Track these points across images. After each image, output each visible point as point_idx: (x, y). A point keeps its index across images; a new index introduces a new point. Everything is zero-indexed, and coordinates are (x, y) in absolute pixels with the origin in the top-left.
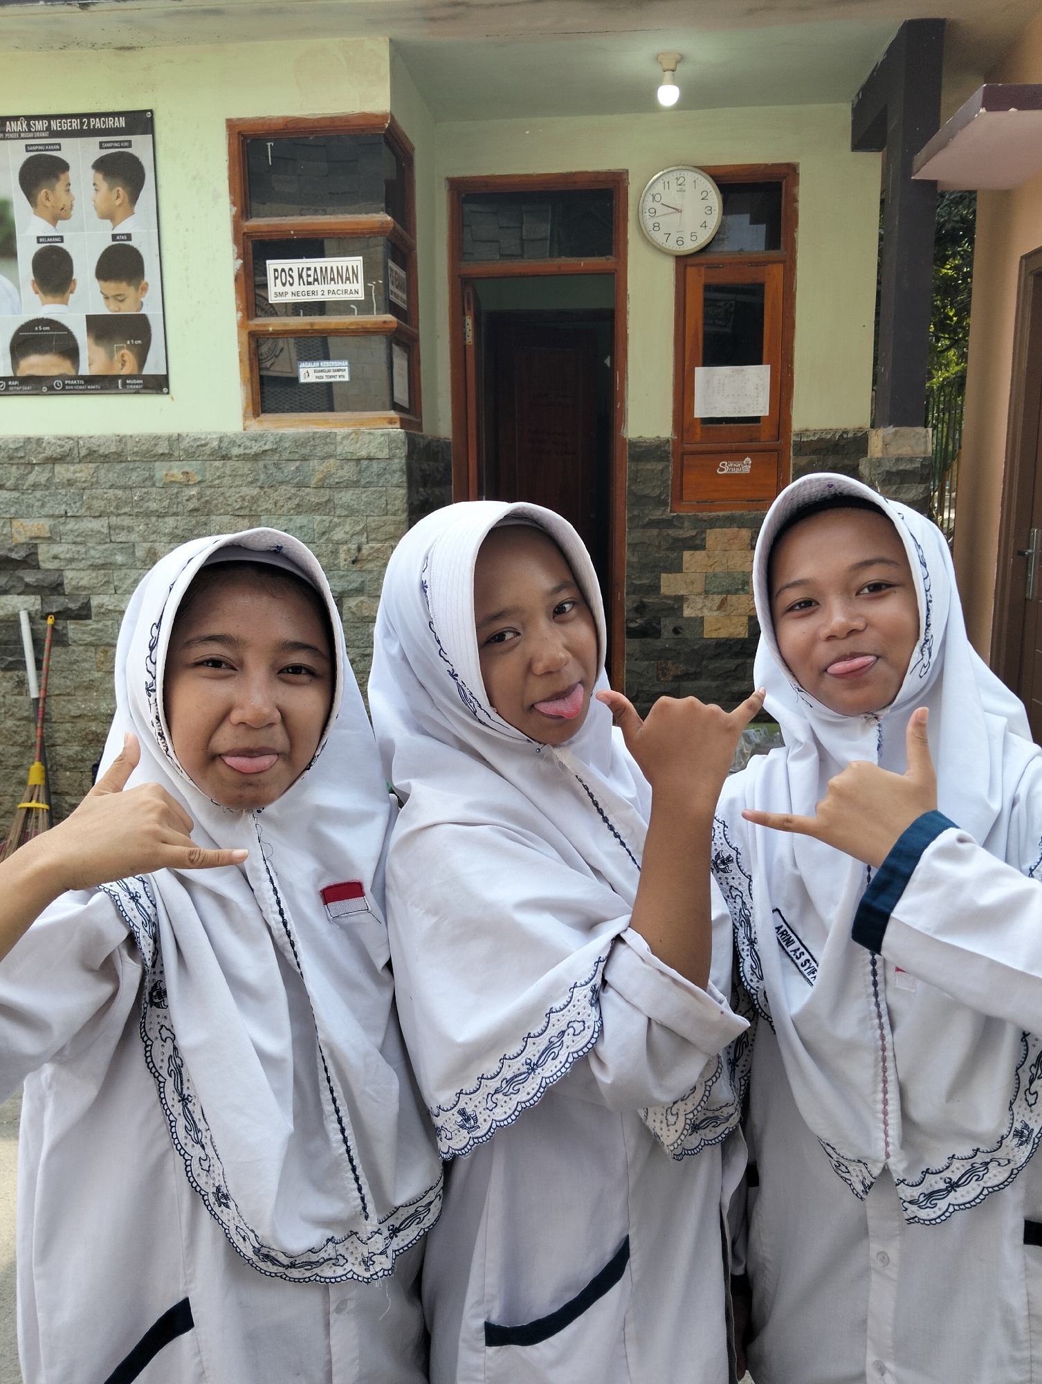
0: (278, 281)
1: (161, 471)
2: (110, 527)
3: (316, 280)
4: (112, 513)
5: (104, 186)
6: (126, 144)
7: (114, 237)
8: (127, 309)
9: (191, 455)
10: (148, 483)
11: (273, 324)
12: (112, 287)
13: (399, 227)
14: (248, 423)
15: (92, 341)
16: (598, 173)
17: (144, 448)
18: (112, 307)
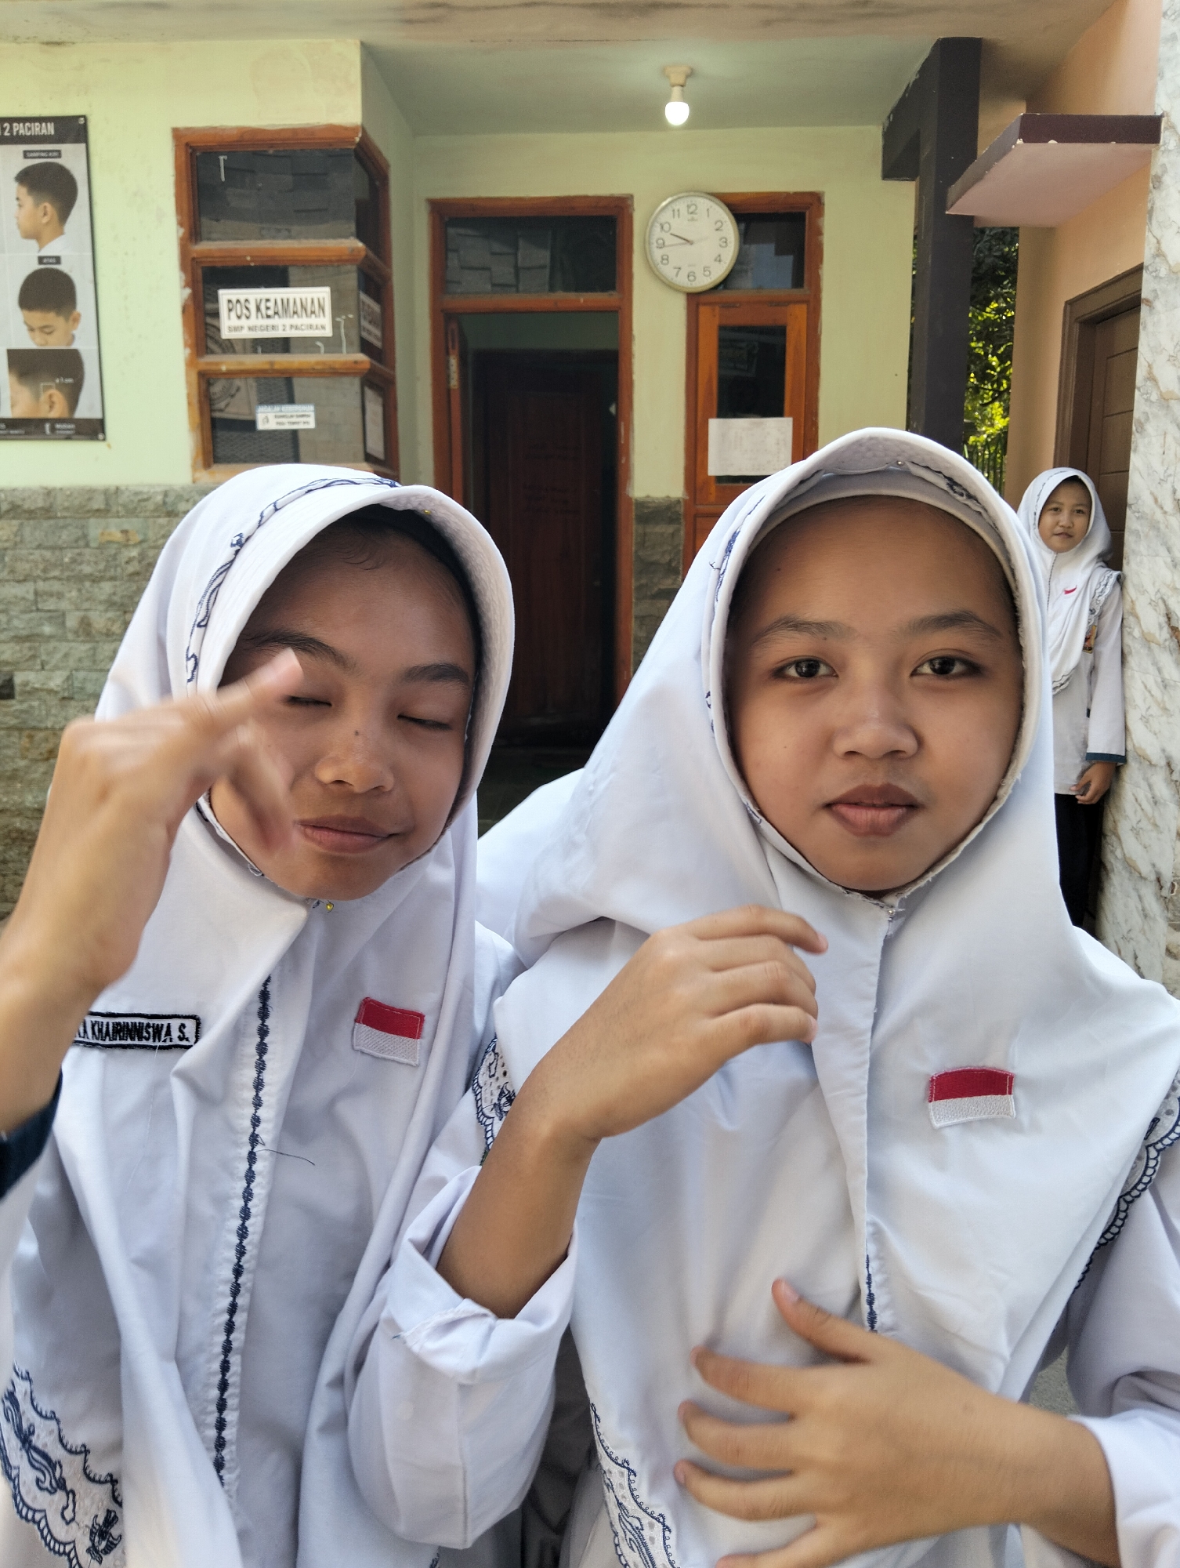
0: (233, 314)
1: (95, 529)
2: (36, 593)
3: (276, 313)
4: (38, 577)
5: (29, 201)
6: (55, 154)
7: (41, 260)
8: (55, 343)
9: (131, 511)
10: (82, 543)
11: (226, 362)
12: (38, 317)
13: (371, 254)
14: (198, 475)
15: (14, 379)
16: (599, 199)
17: (77, 502)
18: (38, 340)
